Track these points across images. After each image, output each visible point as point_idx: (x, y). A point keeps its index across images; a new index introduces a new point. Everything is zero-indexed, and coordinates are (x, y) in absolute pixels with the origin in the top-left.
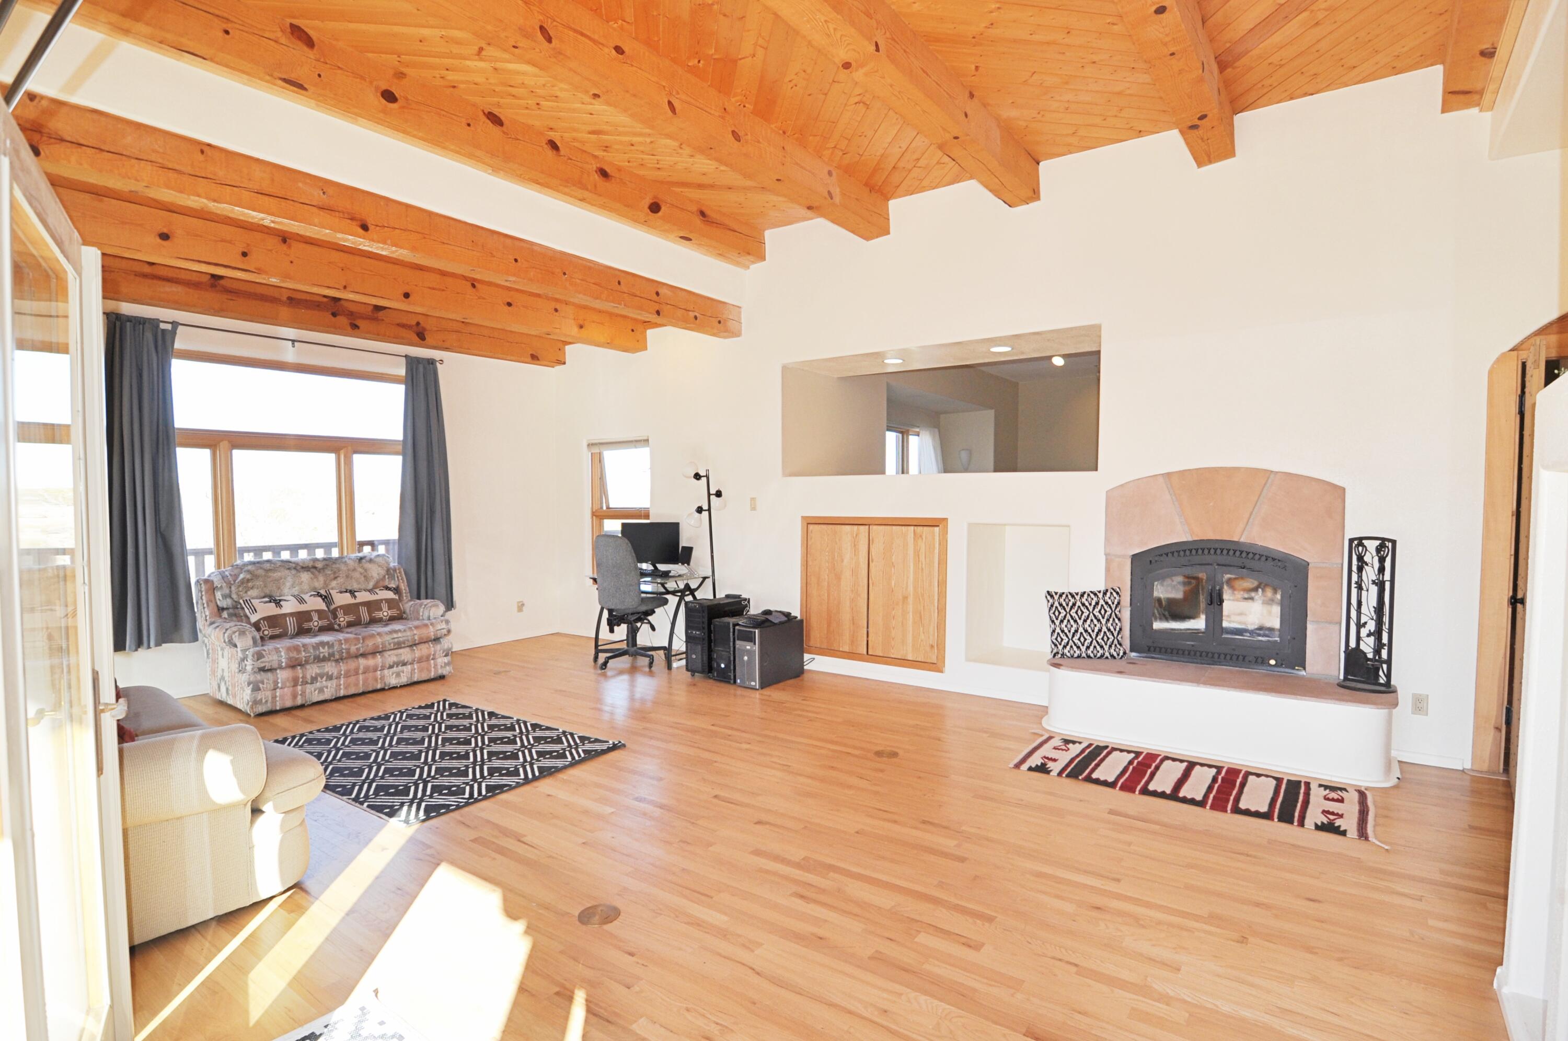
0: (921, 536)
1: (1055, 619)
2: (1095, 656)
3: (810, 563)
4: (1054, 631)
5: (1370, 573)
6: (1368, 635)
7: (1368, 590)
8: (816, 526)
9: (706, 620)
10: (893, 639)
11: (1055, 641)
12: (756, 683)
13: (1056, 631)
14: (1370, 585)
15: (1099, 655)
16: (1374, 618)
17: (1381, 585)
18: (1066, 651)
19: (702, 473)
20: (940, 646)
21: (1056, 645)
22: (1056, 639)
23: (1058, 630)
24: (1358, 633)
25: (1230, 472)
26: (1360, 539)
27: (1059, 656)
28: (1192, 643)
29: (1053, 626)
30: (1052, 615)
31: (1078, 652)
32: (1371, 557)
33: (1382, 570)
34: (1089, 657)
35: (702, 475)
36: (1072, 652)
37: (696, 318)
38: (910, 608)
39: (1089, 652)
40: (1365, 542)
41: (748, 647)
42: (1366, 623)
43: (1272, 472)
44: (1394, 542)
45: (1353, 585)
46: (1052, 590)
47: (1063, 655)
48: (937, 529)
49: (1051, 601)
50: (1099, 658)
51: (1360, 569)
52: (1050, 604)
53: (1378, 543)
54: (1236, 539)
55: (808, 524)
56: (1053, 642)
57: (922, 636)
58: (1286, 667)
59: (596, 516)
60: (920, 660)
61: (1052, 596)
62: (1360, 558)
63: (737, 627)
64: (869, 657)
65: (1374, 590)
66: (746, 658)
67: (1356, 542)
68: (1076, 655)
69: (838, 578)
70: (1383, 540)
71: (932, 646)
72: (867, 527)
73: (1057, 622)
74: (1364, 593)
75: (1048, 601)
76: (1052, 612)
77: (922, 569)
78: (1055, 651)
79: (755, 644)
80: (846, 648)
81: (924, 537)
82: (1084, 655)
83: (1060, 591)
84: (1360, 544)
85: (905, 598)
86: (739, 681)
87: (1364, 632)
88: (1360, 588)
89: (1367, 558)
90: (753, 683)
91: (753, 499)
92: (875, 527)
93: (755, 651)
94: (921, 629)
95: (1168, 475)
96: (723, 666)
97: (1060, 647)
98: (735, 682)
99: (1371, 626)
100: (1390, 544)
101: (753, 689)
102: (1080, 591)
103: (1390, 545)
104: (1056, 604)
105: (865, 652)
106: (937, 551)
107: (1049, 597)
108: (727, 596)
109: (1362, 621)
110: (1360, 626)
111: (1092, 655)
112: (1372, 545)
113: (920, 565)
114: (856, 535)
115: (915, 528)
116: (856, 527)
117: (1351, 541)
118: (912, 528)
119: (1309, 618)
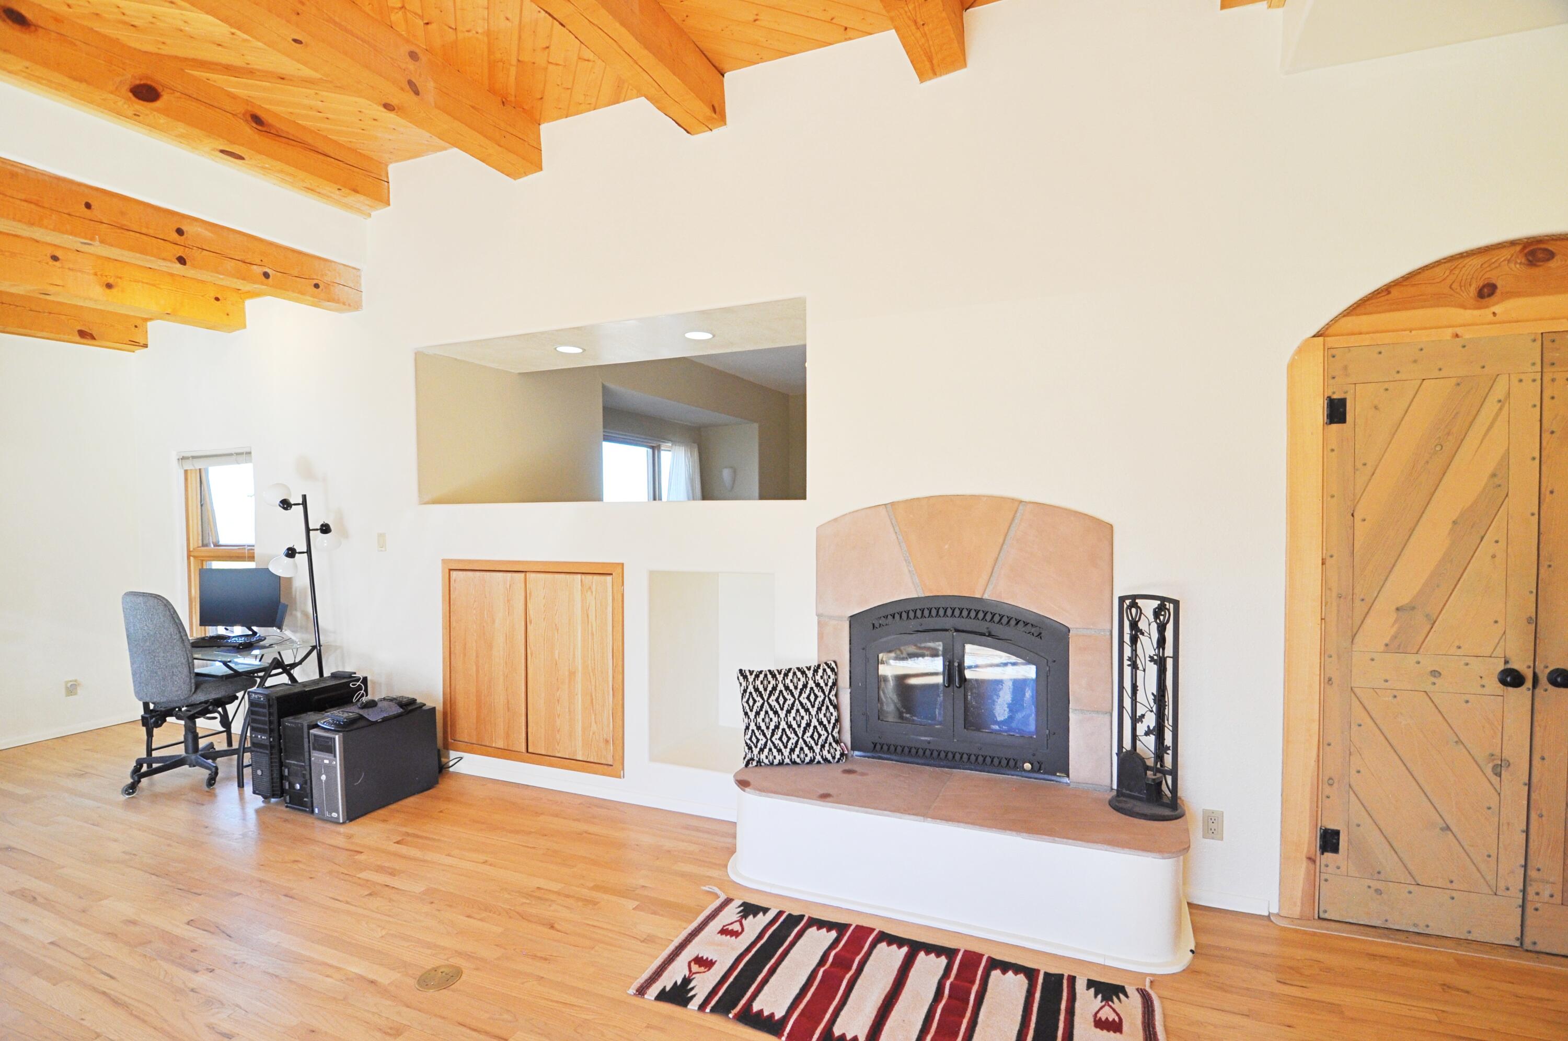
0: (590, 588)
1: (748, 711)
2: (803, 762)
3: (454, 624)
4: (747, 728)
5: (1147, 645)
6: (1147, 734)
7: (1144, 670)
8: (461, 573)
9: (275, 718)
10: (558, 731)
11: (749, 742)
12: (339, 814)
13: (751, 728)
14: (1148, 662)
15: (807, 759)
16: (1154, 709)
17: (1161, 663)
18: (763, 757)
19: (295, 499)
20: (618, 740)
21: (750, 748)
22: (750, 739)
23: (753, 726)
24: (1134, 729)
25: (968, 502)
26: (1134, 598)
27: (755, 763)
28: (928, 739)
29: (746, 720)
30: (745, 705)
31: (779, 758)
32: (1148, 624)
33: (1161, 642)
34: (794, 763)
35: (292, 502)
36: (771, 758)
37: (266, 275)
38: (579, 687)
39: (794, 756)
40: (1140, 602)
41: (326, 762)
42: (1143, 716)
43: (1021, 502)
44: (1176, 603)
45: (1126, 663)
46: (746, 668)
47: (759, 762)
48: (609, 578)
49: (744, 684)
50: (808, 763)
51: (1134, 640)
52: (742, 688)
53: (1156, 603)
54: (978, 595)
55: (450, 570)
56: (746, 743)
57: (594, 727)
58: (1045, 773)
59: (195, 557)
60: (592, 761)
61: (745, 677)
62: (1134, 625)
63: (313, 731)
64: (529, 755)
65: (1153, 669)
66: (324, 777)
67: (1128, 602)
68: (776, 762)
69: (490, 647)
70: (1163, 599)
71: (607, 741)
72: (522, 575)
73: (752, 715)
74: (1140, 673)
75: (741, 684)
76: (745, 700)
77: (593, 634)
78: (749, 756)
79: (335, 756)
80: (500, 744)
81: (594, 590)
82: (787, 761)
83: (756, 669)
84: (1134, 605)
85: (572, 674)
86: (316, 811)
87: (1141, 728)
88: (1134, 666)
89: (1142, 625)
90: (334, 815)
91: (381, 536)
92: (533, 575)
93: (335, 767)
94: (593, 717)
95: (892, 506)
96: (298, 787)
97: (756, 751)
98: (312, 812)
99: (1150, 721)
100: (1172, 605)
101: (335, 822)
102: (784, 668)
103: (1171, 607)
104: (751, 689)
105: (523, 749)
106: (610, 609)
107: (741, 678)
108: (334, 676)
109: (1139, 714)
110: (1136, 720)
111: (798, 760)
112: (1149, 607)
113: (590, 628)
114: (510, 586)
115: (583, 576)
116: (509, 575)
117: (1122, 600)
118: (579, 576)
119: (1072, 705)
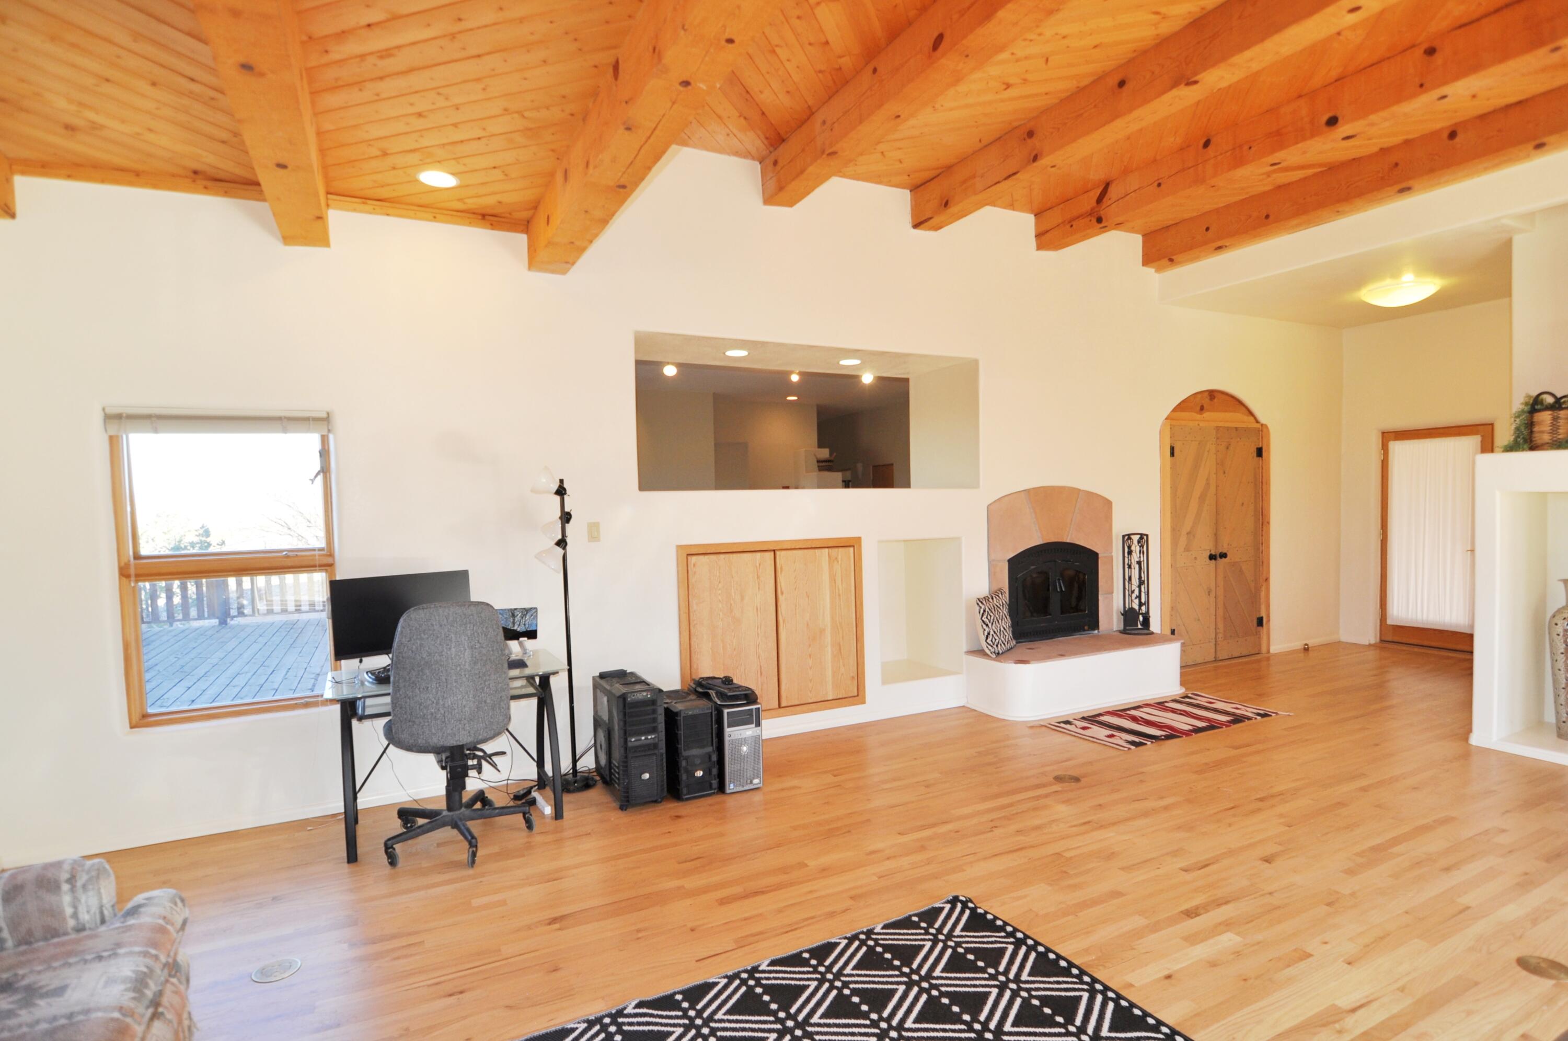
0: (836, 559)
1: (989, 623)
4: (989, 634)
5: (1135, 557)
6: (1136, 598)
7: (1134, 568)
8: (699, 558)
10: (810, 680)
11: (990, 642)
16: (1138, 586)
17: (1141, 564)
20: (860, 675)
22: (992, 640)
23: (992, 632)
24: (1130, 597)
25: (1059, 490)
26: (1129, 535)
27: (995, 654)
29: (987, 629)
30: (985, 620)
32: (1136, 548)
33: (1141, 554)
38: (828, 640)
40: (1132, 537)
42: (1134, 590)
43: (1080, 490)
44: (1147, 536)
45: (1126, 566)
48: (852, 549)
49: (983, 607)
51: (1129, 555)
53: (1138, 537)
54: (1065, 540)
55: (687, 555)
57: (841, 670)
58: (1089, 630)
60: (841, 697)
62: (1129, 547)
65: (1137, 566)
67: (1126, 537)
69: (737, 621)
70: (1141, 534)
71: (852, 678)
72: (772, 553)
74: (1132, 570)
75: (978, 608)
76: (985, 617)
77: (839, 595)
81: (839, 560)
83: (980, 597)
84: (1129, 538)
87: (1133, 596)
88: (1130, 567)
89: (1133, 548)
91: (593, 525)
92: (782, 553)
94: (841, 661)
95: (1027, 491)
96: (699, 775)
99: (1137, 592)
103: (1145, 537)
105: (779, 706)
107: (981, 603)
109: (1132, 589)
110: (1130, 592)
112: (1135, 538)
113: (837, 591)
114: (760, 565)
115: (830, 550)
116: (759, 554)
117: (1124, 536)
118: (826, 550)
119: (1100, 593)
